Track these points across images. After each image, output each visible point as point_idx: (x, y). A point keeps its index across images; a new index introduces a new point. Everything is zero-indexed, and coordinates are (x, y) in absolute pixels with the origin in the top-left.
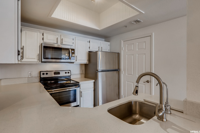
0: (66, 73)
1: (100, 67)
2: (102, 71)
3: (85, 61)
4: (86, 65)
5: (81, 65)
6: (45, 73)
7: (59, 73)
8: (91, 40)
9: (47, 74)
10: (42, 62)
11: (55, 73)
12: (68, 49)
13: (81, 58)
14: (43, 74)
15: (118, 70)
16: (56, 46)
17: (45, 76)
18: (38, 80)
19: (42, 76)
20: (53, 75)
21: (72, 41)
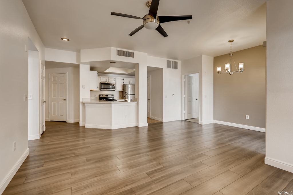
0: (111, 96)
1: (129, 93)
2: (130, 95)
3: (121, 90)
4: (122, 92)
5: (120, 92)
6: (102, 95)
7: (108, 96)
8: (124, 78)
9: (102, 96)
10: (100, 90)
11: (106, 96)
12: (112, 84)
13: (119, 88)
14: (101, 96)
15: (134, 95)
16: (106, 83)
17: (101, 97)
18: (99, 98)
19: (100, 97)
20: (105, 97)
21: (114, 80)
